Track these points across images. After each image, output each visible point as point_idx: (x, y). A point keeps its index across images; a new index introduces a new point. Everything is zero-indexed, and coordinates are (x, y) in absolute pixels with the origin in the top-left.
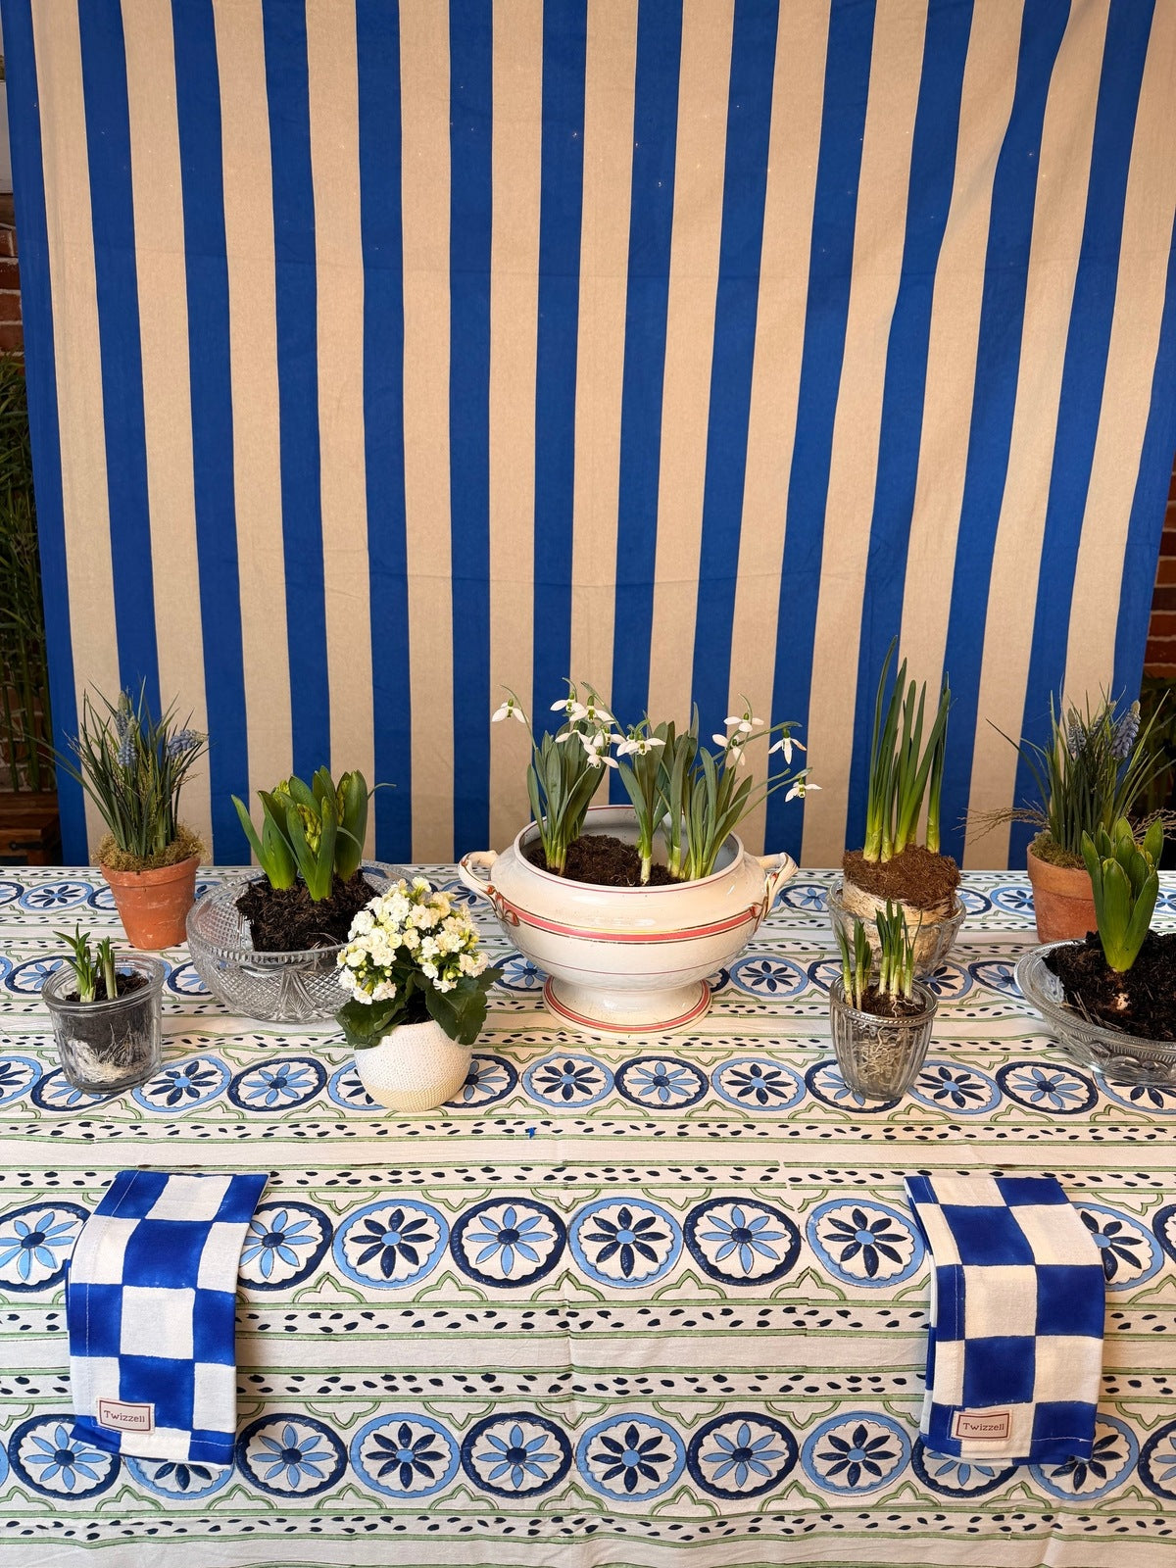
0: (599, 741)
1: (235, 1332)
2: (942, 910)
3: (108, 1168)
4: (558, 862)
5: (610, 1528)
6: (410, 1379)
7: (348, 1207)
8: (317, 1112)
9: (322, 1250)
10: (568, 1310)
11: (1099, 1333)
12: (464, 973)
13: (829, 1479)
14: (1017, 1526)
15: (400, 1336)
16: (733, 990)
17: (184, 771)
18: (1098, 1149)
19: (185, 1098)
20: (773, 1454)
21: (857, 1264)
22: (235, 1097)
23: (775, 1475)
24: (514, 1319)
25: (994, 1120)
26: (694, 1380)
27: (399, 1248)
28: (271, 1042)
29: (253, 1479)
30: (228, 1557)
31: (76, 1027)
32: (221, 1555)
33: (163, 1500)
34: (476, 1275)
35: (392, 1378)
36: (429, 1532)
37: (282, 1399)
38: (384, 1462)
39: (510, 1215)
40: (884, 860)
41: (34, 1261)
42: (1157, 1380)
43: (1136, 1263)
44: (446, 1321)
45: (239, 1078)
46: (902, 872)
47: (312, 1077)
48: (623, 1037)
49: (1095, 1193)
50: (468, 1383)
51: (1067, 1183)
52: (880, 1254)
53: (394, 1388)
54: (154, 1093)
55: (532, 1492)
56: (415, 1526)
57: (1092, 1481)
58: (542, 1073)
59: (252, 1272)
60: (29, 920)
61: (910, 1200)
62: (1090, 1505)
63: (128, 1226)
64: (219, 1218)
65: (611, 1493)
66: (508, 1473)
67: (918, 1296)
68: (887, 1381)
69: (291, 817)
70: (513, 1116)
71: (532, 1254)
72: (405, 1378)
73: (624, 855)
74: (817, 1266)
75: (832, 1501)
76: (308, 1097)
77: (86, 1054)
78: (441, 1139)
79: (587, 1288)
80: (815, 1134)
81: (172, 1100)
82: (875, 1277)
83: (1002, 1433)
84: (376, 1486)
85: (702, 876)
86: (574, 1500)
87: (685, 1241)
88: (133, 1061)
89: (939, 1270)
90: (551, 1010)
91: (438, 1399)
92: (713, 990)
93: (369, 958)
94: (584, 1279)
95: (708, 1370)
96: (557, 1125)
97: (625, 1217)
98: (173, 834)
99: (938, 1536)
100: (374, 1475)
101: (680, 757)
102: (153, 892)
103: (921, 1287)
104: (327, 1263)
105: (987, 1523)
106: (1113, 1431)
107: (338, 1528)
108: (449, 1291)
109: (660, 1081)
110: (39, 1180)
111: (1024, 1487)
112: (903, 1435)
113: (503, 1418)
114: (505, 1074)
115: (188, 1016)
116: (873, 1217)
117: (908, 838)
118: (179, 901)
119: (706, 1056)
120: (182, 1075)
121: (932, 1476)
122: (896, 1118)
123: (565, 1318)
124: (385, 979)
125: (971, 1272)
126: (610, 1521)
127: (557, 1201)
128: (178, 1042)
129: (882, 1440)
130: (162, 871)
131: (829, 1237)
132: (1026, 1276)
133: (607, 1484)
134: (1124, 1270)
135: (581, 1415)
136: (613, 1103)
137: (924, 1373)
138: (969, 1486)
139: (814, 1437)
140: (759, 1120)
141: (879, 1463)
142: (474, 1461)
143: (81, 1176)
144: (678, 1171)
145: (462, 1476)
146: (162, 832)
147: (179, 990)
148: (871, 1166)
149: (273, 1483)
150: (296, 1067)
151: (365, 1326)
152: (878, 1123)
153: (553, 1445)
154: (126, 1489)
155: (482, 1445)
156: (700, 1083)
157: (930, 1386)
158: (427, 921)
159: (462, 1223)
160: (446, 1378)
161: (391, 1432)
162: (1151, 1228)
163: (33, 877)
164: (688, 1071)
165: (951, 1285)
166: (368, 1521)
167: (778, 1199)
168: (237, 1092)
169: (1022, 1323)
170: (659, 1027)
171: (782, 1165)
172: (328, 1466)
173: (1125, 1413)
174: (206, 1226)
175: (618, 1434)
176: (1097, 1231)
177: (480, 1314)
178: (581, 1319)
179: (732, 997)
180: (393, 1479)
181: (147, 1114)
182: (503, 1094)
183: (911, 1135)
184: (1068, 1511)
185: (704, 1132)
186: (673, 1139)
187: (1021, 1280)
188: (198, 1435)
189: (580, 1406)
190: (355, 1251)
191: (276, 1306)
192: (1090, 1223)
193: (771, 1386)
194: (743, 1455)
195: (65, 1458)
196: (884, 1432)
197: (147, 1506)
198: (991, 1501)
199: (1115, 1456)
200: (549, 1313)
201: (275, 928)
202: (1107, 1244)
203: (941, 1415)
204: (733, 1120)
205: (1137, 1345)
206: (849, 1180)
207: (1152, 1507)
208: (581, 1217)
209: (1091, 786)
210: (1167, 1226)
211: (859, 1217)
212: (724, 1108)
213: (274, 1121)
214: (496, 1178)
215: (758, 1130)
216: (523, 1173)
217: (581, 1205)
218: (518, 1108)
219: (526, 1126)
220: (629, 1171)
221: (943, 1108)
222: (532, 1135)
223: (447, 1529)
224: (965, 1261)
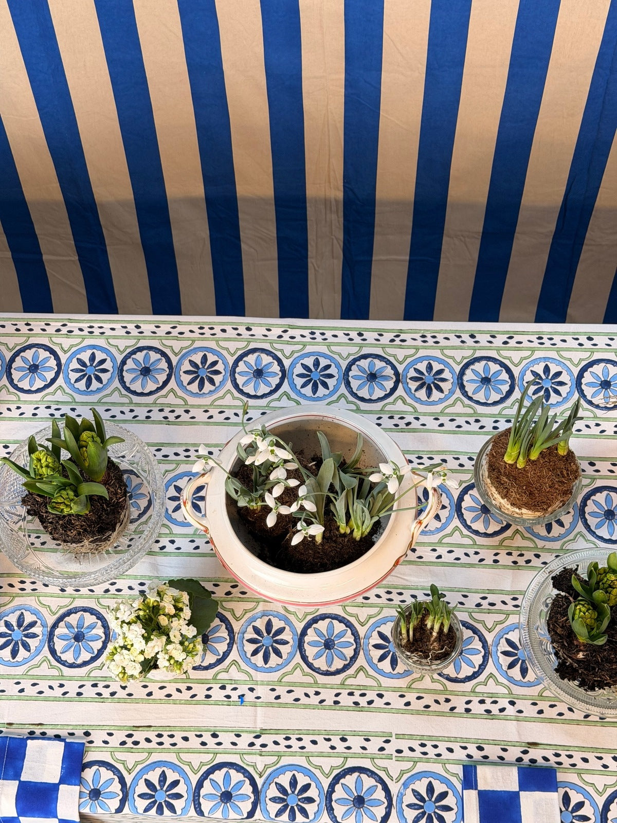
7: (134, 767)
8: (107, 669)
9: (123, 803)
18: (598, 730)
19: (22, 652)
22: (53, 652)
25: (540, 695)
27: (165, 804)
28: (68, 585)
39: (227, 777)
40: (518, 466)
45: (53, 630)
47: (100, 630)
49: (580, 773)
51: (567, 762)
52: (435, 821)
58: (250, 633)
61: (462, 786)
63: (12, 786)
64: (62, 781)
70: (230, 681)
71: (239, 813)
76: (99, 653)
78: (187, 703)
80: (421, 705)
81: (14, 655)
87: (326, 805)
96: (258, 691)
97: (294, 782)
104: (126, 810)
109: (329, 644)
114: (226, 634)
119: (363, 614)
120: (15, 626)
122: (477, 689)
127: (255, 767)
128: (5, 586)
131: (409, 806)
136: (295, 669)
140: (388, 689)
144: (329, 740)
148: (449, 739)
150: (88, 619)
152: (463, 694)
156: (354, 647)
159: (200, 785)
162: (601, 808)
164: (349, 631)
167: (385, 770)
168: (54, 645)
171: (394, 736)
174: (56, 787)
176: (566, 811)
182: (225, 657)
183: (482, 709)
185: (351, 701)
186: (330, 708)
190: (141, 804)
192: (566, 800)
202: (569, 820)
204: (371, 688)
206: (432, 752)
208: (268, 782)
210: (611, 807)
211: (430, 789)
212: (368, 675)
213: (81, 678)
214: (219, 744)
215: (385, 700)
216: (235, 740)
217: (269, 771)
218: (234, 673)
219: (239, 692)
220: (300, 739)
221: (511, 679)
222: (242, 702)
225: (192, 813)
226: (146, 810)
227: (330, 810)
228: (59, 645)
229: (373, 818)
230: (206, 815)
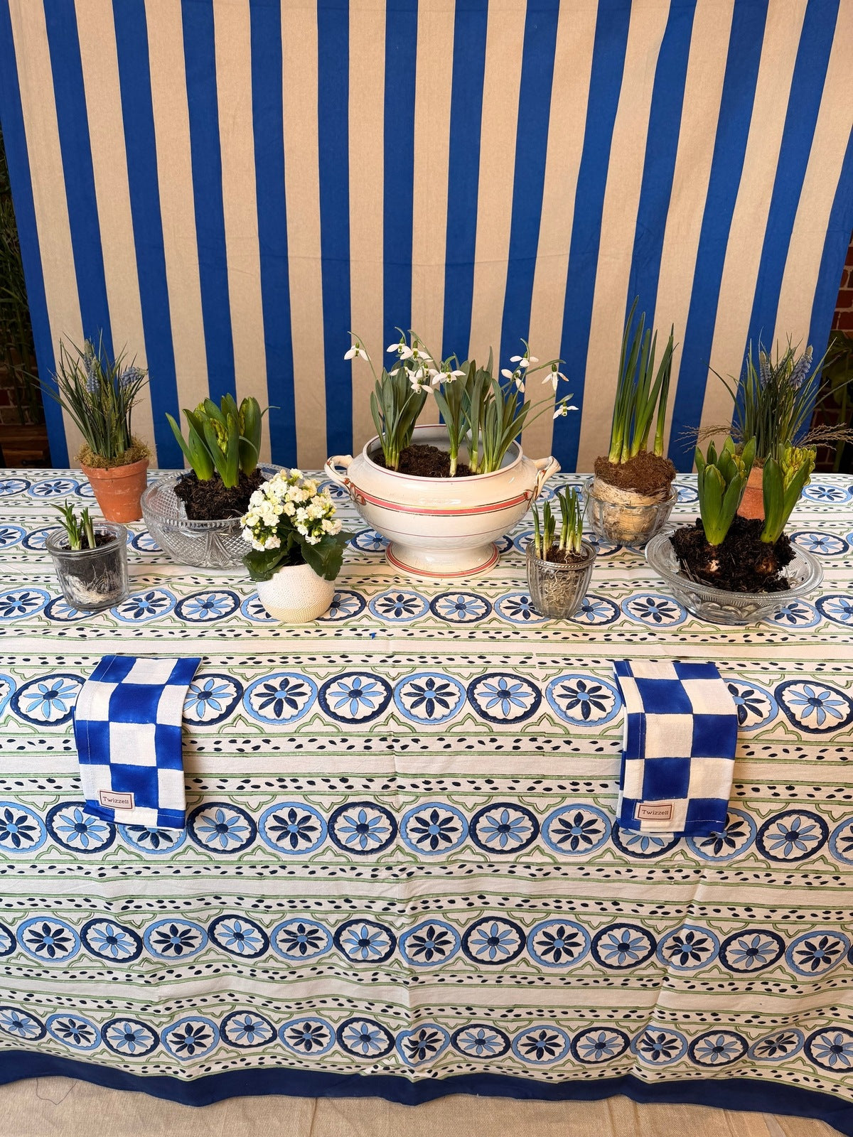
0: (420, 374)
1: (182, 752)
2: (660, 496)
3: (97, 655)
4: (394, 462)
5: (422, 873)
6: (295, 781)
7: (253, 677)
8: (234, 622)
9: (236, 701)
10: (393, 738)
11: (732, 757)
12: (326, 532)
13: (559, 845)
14: (678, 876)
15: (287, 754)
16: (515, 552)
17: (133, 397)
18: (746, 648)
19: (146, 614)
20: (524, 829)
21: (577, 712)
22: (179, 614)
23: (525, 842)
24: (359, 744)
25: (680, 630)
26: (473, 782)
27: (286, 700)
28: (203, 581)
29: (199, 842)
30: (186, 888)
31: (70, 567)
32: (181, 887)
33: (143, 854)
34: (334, 716)
35: (283, 780)
36: (309, 875)
37: (213, 793)
38: (280, 832)
39: (357, 682)
41: (52, 706)
42: (770, 788)
43: (759, 713)
44: (316, 744)
45: (181, 602)
46: (634, 470)
47: (230, 602)
48: (437, 580)
49: (740, 673)
50: (331, 783)
51: (722, 667)
52: (592, 706)
53: (284, 787)
54: (125, 611)
55: (373, 851)
56: (300, 871)
57: (726, 849)
58: (382, 601)
59: (191, 714)
60: (35, 504)
61: (615, 675)
62: (724, 864)
63: (111, 687)
64: (170, 682)
65: (422, 851)
66: (358, 839)
67: (616, 732)
68: (596, 785)
69: (206, 428)
70: (362, 626)
71: (371, 704)
72: (291, 780)
73: (440, 458)
74: (551, 712)
75: (561, 858)
76: (227, 614)
77: (78, 585)
78: (315, 638)
79: (405, 724)
80: (559, 637)
81: (137, 615)
82: (588, 720)
83: (668, 816)
84: (275, 847)
85: (493, 470)
86: (399, 857)
87: (467, 697)
88: (110, 590)
89: (630, 716)
90: (391, 564)
91: (312, 793)
92: (501, 552)
93: (261, 521)
94: (403, 719)
95: (482, 776)
96: (390, 631)
97: (430, 683)
98: (129, 443)
99: (628, 881)
100: (274, 840)
101: (478, 385)
102: (118, 483)
103: (618, 726)
104: (239, 709)
105: (658, 874)
106: (741, 819)
107: (253, 872)
108: (317, 726)
109: (460, 607)
110: (52, 661)
111: (683, 852)
112: (606, 819)
113: (354, 805)
114: (358, 602)
115: (146, 564)
116: (590, 685)
117: (641, 445)
118: (137, 489)
119: (492, 592)
120: (144, 600)
121: (624, 845)
122: (614, 628)
123: (392, 744)
124: (273, 535)
125: (650, 718)
126: (422, 868)
127: (387, 674)
128: (140, 580)
129: (593, 822)
130: (123, 468)
131: (560, 696)
132: (688, 720)
133: (419, 845)
134: (752, 718)
135: (402, 804)
136: (428, 619)
137: (619, 781)
138: (648, 852)
139: (550, 819)
140: (523, 629)
141: (591, 836)
142: (336, 831)
143: (79, 660)
144: (467, 658)
145: (329, 841)
146: (121, 441)
147: (140, 549)
148: (593, 656)
149: (211, 845)
150: (219, 596)
151: (265, 748)
152: (601, 631)
153: (385, 822)
154: (120, 847)
155: (341, 823)
156: (486, 608)
157: (622, 788)
158: (300, 497)
159: (327, 686)
160: (318, 781)
161: (284, 814)
162: (773, 694)
163: (36, 475)
164: (479, 601)
165: (637, 726)
166: (271, 869)
167: (530, 674)
168: (180, 610)
169: (682, 749)
170: (462, 574)
171: (535, 655)
172: (245, 835)
173: (749, 808)
174: (161, 687)
175: (426, 815)
176: (737, 695)
177: (337, 740)
178: (402, 743)
179: (514, 556)
180: (286, 842)
181: (121, 623)
182: (356, 613)
183: (622, 639)
184: (710, 868)
185: (486, 636)
186: (465, 640)
187: (684, 723)
188: (161, 811)
189: (402, 798)
190: (258, 702)
191: (208, 735)
192: (733, 690)
193: (522, 787)
194: (504, 828)
195: (81, 828)
196: (594, 817)
197: (134, 857)
198: (662, 861)
199: (741, 834)
200: (381, 740)
201: (201, 506)
202: (742, 702)
203: (628, 805)
204: (506, 629)
205: (758, 765)
206: (577, 663)
207: (764, 866)
208: (402, 683)
209: (773, 409)
210: (783, 693)
211: (581, 685)
212: (501, 622)
213: (206, 627)
214: (349, 661)
215: (521, 635)
216: (366, 658)
217: (403, 677)
218: (365, 622)
219: (370, 632)
220: (435, 658)
221: (646, 622)
222: (374, 637)
223: (321, 873)
224: (647, 711)
225: (316, 708)
226: (262, 707)
227: (473, 700)
228: (185, 610)
229: (522, 705)
230: (332, 709)
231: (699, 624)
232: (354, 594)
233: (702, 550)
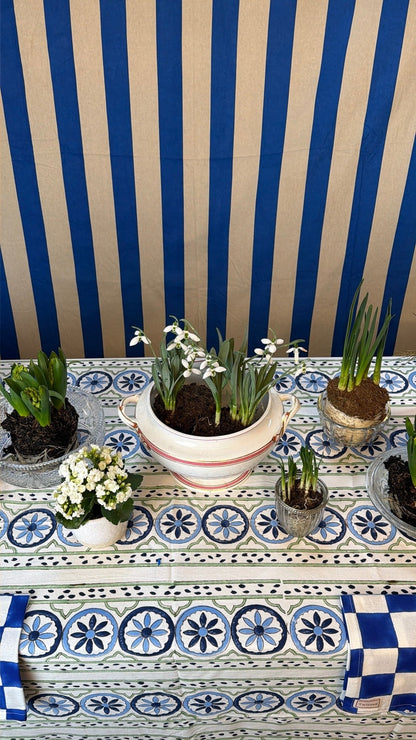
2: (378, 417)
4: (171, 407)
5: (200, 723)
6: (105, 683)
7: (69, 613)
8: (52, 548)
9: (57, 641)
10: (176, 663)
13: (299, 709)
15: (98, 671)
20: (273, 702)
21: (313, 646)
22: (11, 538)
23: (274, 707)
24: (151, 666)
25: (390, 549)
26: (236, 682)
27: (94, 640)
28: (27, 496)
29: (38, 712)
34: (132, 652)
35: (96, 683)
36: (119, 726)
38: (96, 707)
39: (147, 618)
40: (349, 391)
44: (119, 666)
45: (12, 524)
46: (358, 400)
47: (49, 523)
48: (207, 492)
50: (131, 685)
52: (324, 641)
53: (97, 686)
55: (164, 715)
56: (112, 724)
58: (165, 519)
59: (25, 651)
61: (342, 610)
64: (7, 624)
66: (153, 710)
67: (343, 657)
68: (326, 681)
70: (150, 550)
71: (157, 642)
72: (102, 683)
74: (294, 648)
75: (299, 715)
76: (47, 537)
78: (115, 566)
79: (184, 656)
80: (300, 560)
82: (321, 651)
83: (377, 706)
84: (93, 713)
86: (184, 717)
87: (231, 634)
89: (352, 651)
91: (118, 689)
94: (183, 653)
95: (242, 679)
96: (172, 556)
97: (203, 619)
99: (347, 724)
100: (92, 711)
103: (343, 654)
104: (60, 648)
107: (79, 725)
108: (118, 658)
109: (225, 524)
112: (333, 696)
113: (149, 694)
114: (147, 520)
119: (249, 504)
122: (342, 548)
123: (176, 666)
124: (78, 508)
125: (367, 652)
126: (200, 721)
127: (170, 609)
131: (301, 631)
132: (394, 652)
133: (198, 712)
135: (184, 693)
136: (200, 540)
139: (292, 698)
140: (273, 551)
141: (321, 704)
142: (137, 707)
144: (230, 587)
145: (132, 711)
148: (326, 582)
149: (47, 713)
150: (41, 516)
151: (81, 668)
152: (331, 551)
153: (172, 702)
155: (140, 702)
156: (244, 525)
159: (124, 624)
160: (121, 683)
161: (98, 699)
164: (240, 515)
165: (357, 657)
166: (92, 723)
167: (278, 606)
168: (12, 534)
169: (391, 669)
170: (226, 485)
171: (282, 582)
172: (71, 708)
174: (1, 630)
175: (202, 698)
177: (135, 664)
178: (183, 665)
180: (102, 711)
182: (145, 535)
183: (348, 560)
184: (406, 717)
185: (245, 559)
186: (229, 565)
187: (392, 654)
189: (184, 690)
190: (73, 642)
191: (38, 663)
193: (272, 683)
194: (259, 702)
196: (323, 696)
200: (167, 664)
203: (349, 699)
204: (260, 551)
206: (314, 592)
208: (182, 620)
211: (317, 617)
212: (256, 542)
213: (31, 554)
214: (141, 594)
215: (271, 558)
216: (154, 590)
217: (182, 611)
218: (153, 545)
219: (156, 557)
220: (207, 588)
221: (365, 540)
222: (159, 563)
223: (126, 724)
224: (365, 647)
225: (117, 647)
226: (77, 647)
227: (235, 638)
228: (16, 533)
229: (272, 642)
230: (129, 648)
231: (405, 542)
232: (145, 511)
233: (409, 491)
